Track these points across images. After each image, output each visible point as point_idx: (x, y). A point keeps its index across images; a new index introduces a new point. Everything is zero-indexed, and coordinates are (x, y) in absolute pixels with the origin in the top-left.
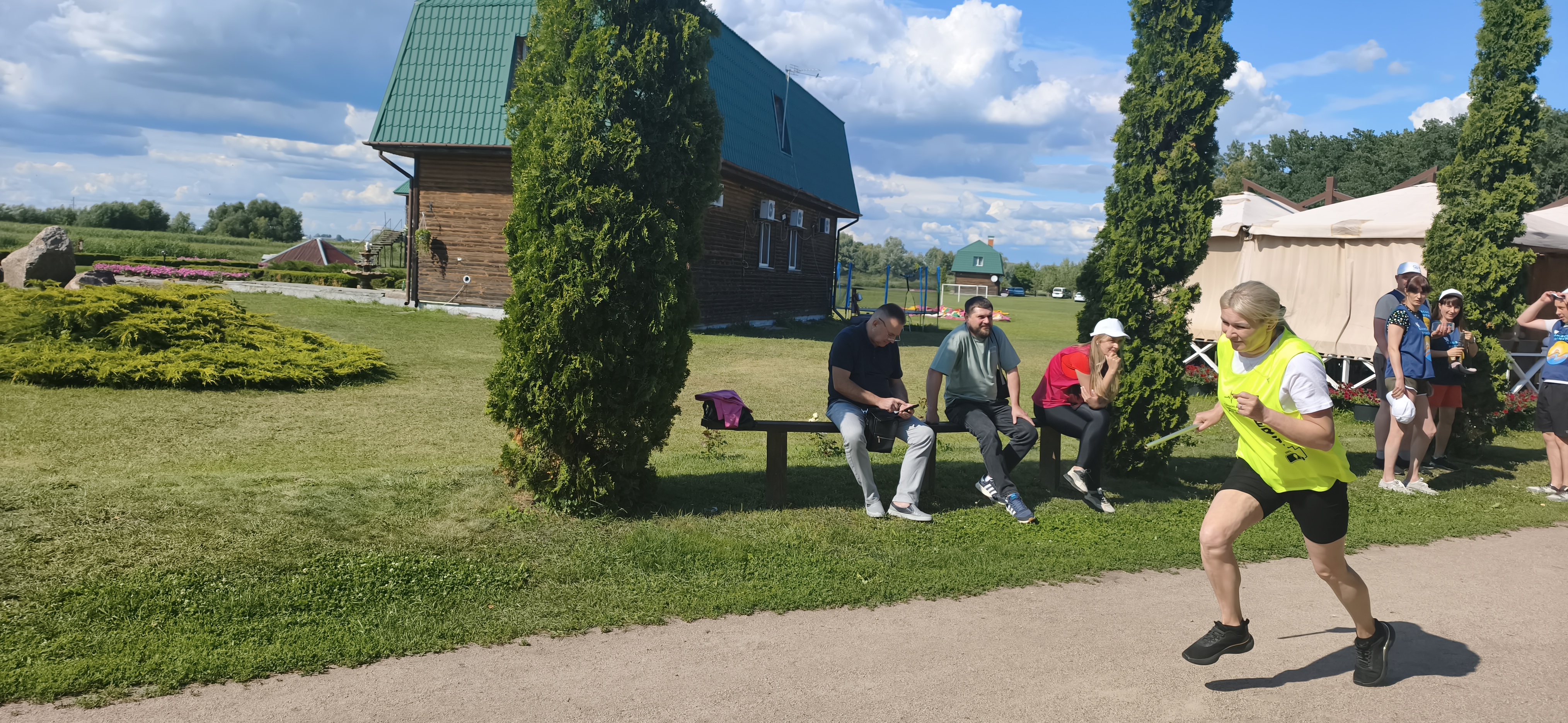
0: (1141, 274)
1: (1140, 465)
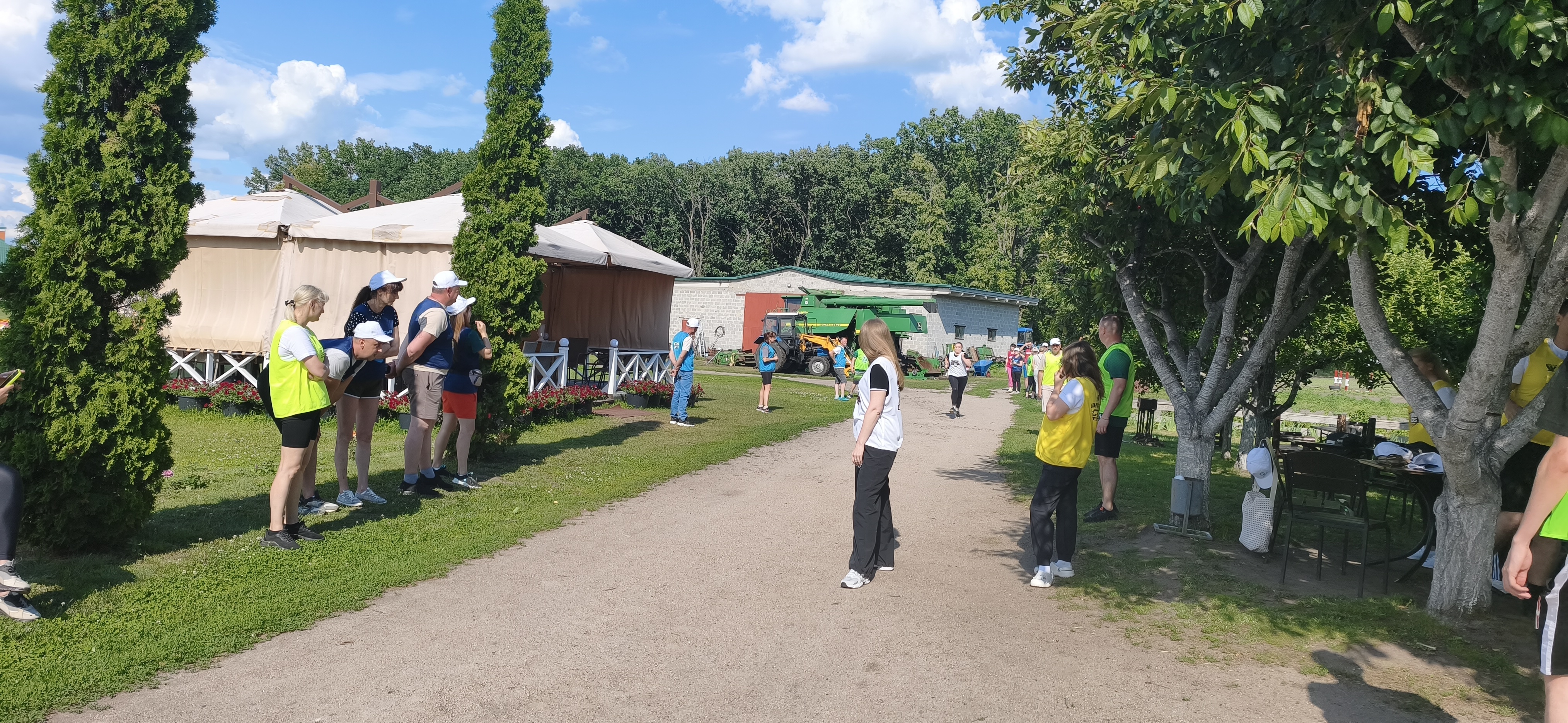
0: (86, 277)
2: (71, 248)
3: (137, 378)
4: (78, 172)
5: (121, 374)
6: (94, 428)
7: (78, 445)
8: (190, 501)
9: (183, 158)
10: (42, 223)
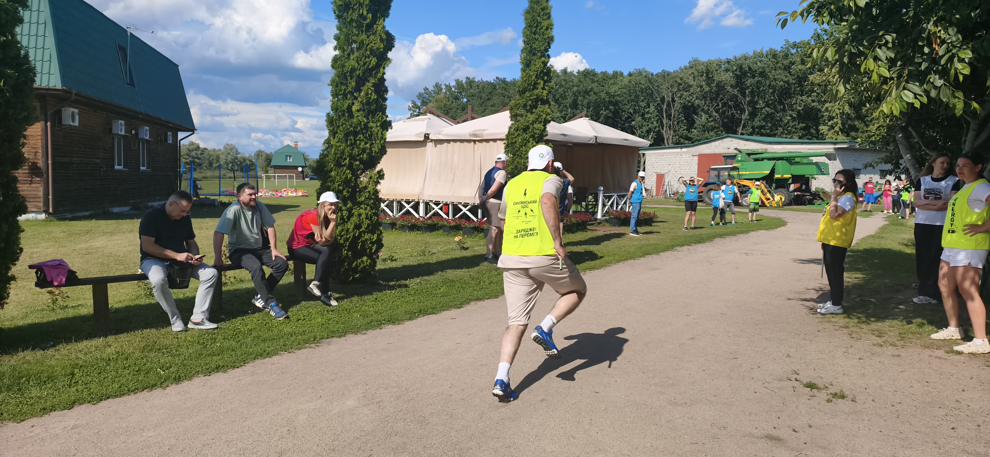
0: (349, 165)
1: (357, 276)
2: (343, 153)
3: (368, 208)
4: (345, 120)
5: (362, 206)
6: (353, 230)
7: (348, 236)
8: (390, 266)
9: (383, 109)
10: (332, 142)
